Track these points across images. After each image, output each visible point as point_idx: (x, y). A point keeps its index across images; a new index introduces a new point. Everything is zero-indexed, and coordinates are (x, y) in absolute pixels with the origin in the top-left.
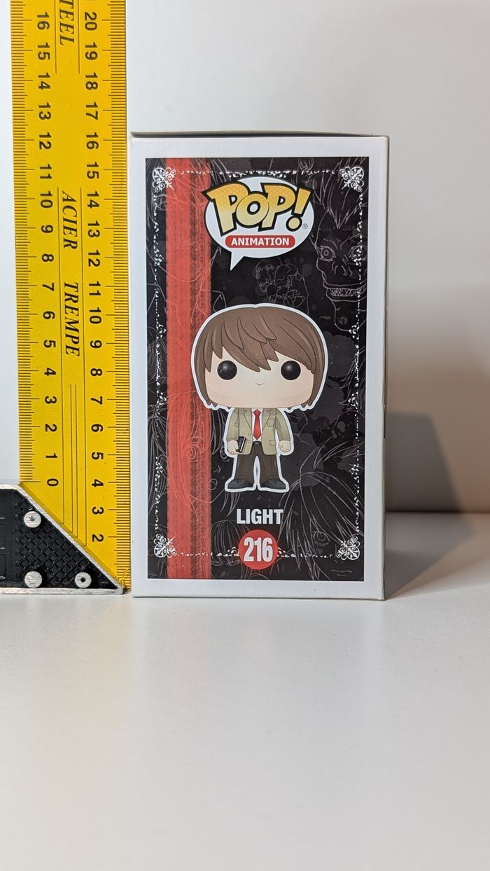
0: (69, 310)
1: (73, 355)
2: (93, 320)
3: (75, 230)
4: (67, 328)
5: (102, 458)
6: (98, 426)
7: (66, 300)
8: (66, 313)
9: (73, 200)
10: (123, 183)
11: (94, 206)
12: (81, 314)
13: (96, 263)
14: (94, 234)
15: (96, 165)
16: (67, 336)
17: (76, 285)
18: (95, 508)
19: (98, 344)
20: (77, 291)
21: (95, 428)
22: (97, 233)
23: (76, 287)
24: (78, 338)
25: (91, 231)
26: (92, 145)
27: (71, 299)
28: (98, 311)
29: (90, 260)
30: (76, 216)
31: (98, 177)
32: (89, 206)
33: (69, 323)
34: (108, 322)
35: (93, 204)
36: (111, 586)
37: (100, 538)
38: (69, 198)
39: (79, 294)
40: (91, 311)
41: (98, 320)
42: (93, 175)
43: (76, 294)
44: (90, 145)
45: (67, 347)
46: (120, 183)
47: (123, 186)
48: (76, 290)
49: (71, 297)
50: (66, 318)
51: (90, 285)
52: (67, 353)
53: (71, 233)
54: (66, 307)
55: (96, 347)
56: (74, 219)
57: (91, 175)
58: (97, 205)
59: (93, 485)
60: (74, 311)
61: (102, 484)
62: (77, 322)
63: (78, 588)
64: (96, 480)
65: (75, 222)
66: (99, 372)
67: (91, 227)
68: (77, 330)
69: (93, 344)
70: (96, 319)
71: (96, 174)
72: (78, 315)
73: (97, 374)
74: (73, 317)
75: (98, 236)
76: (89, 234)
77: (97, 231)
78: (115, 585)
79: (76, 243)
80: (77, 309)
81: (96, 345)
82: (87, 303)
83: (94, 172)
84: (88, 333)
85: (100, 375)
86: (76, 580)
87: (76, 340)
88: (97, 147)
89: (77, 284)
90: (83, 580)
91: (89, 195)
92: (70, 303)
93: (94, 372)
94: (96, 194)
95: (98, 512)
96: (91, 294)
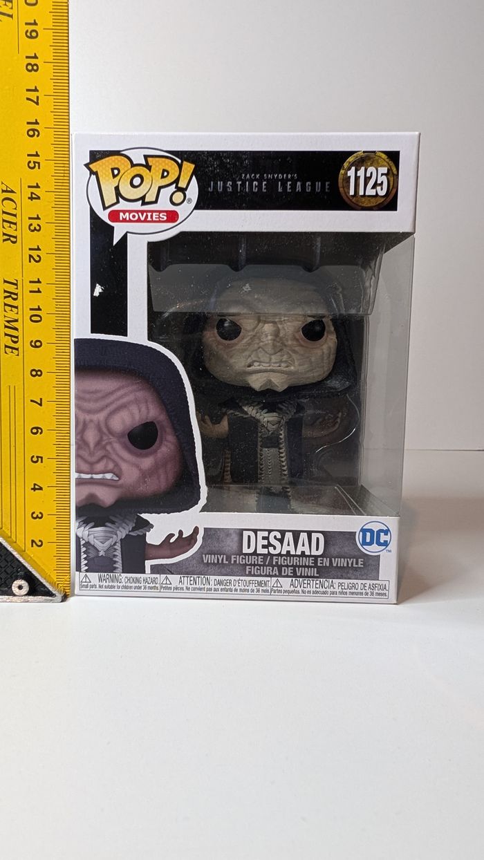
0: (8, 308)
1: (11, 355)
2: (33, 318)
3: (15, 224)
4: (6, 327)
5: (42, 462)
6: (37, 428)
7: (5, 297)
8: (5, 311)
9: (12, 192)
10: (66, 175)
11: (35, 198)
12: (20, 312)
13: (37, 259)
14: (35, 228)
15: (37, 155)
16: (6, 335)
17: (15, 282)
18: (33, 513)
19: (38, 344)
20: (17, 289)
21: (35, 431)
22: (38, 228)
23: (16, 285)
24: (17, 337)
25: (31, 225)
26: (33, 133)
27: (10, 296)
28: (39, 309)
29: (30, 256)
30: (15, 209)
31: (39, 168)
32: (29, 198)
33: (8, 322)
34: (49, 321)
35: (34, 196)
36: (49, 594)
37: (39, 544)
38: (8, 189)
39: (19, 291)
40: (31, 309)
41: (38, 319)
42: (34, 166)
43: (16, 291)
44: (31, 133)
45: (6, 346)
46: (62, 175)
47: (65, 178)
48: (16, 287)
49: (10, 294)
50: (5, 316)
51: (31, 282)
52: (6, 353)
53: (10, 227)
54: (5, 305)
55: (36, 347)
56: (14, 212)
57: (32, 165)
58: (38, 198)
59: (32, 489)
60: (13, 309)
61: (41, 489)
62: (16, 321)
63: (14, 595)
64: (35, 485)
65: (15, 215)
66: (39, 373)
67: (32, 221)
68: (16, 329)
69: (33, 344)
70: (36, 318)
71: (37, 164)
72: (17, 313)
73: (37, 375)
74: (12, 315)
75: (39, 230)
76: (29, 229)
77: (39, 225)
78: (54, 593)
79: (16, 237)
80: (17, 307)
81: (36, 345)
82: (27, 301)
83: (34, 162)
84: (29, 331)
85: (40, 376)
86: (13, 588)
87: (15, 339)
88: (38, 136)
89: (17, 281)
90: (20, 587)
91: (29, 187)
92: (9, 301)
93: (34, 373)
94: (37, 186)
95: (37, 517)
96: (31, 292)
